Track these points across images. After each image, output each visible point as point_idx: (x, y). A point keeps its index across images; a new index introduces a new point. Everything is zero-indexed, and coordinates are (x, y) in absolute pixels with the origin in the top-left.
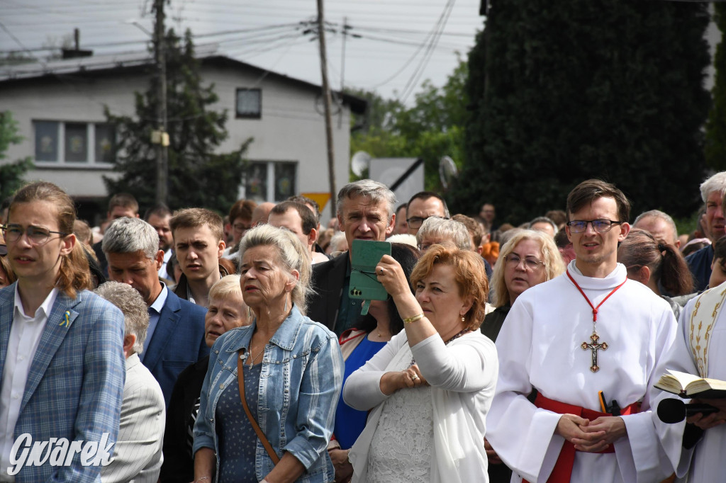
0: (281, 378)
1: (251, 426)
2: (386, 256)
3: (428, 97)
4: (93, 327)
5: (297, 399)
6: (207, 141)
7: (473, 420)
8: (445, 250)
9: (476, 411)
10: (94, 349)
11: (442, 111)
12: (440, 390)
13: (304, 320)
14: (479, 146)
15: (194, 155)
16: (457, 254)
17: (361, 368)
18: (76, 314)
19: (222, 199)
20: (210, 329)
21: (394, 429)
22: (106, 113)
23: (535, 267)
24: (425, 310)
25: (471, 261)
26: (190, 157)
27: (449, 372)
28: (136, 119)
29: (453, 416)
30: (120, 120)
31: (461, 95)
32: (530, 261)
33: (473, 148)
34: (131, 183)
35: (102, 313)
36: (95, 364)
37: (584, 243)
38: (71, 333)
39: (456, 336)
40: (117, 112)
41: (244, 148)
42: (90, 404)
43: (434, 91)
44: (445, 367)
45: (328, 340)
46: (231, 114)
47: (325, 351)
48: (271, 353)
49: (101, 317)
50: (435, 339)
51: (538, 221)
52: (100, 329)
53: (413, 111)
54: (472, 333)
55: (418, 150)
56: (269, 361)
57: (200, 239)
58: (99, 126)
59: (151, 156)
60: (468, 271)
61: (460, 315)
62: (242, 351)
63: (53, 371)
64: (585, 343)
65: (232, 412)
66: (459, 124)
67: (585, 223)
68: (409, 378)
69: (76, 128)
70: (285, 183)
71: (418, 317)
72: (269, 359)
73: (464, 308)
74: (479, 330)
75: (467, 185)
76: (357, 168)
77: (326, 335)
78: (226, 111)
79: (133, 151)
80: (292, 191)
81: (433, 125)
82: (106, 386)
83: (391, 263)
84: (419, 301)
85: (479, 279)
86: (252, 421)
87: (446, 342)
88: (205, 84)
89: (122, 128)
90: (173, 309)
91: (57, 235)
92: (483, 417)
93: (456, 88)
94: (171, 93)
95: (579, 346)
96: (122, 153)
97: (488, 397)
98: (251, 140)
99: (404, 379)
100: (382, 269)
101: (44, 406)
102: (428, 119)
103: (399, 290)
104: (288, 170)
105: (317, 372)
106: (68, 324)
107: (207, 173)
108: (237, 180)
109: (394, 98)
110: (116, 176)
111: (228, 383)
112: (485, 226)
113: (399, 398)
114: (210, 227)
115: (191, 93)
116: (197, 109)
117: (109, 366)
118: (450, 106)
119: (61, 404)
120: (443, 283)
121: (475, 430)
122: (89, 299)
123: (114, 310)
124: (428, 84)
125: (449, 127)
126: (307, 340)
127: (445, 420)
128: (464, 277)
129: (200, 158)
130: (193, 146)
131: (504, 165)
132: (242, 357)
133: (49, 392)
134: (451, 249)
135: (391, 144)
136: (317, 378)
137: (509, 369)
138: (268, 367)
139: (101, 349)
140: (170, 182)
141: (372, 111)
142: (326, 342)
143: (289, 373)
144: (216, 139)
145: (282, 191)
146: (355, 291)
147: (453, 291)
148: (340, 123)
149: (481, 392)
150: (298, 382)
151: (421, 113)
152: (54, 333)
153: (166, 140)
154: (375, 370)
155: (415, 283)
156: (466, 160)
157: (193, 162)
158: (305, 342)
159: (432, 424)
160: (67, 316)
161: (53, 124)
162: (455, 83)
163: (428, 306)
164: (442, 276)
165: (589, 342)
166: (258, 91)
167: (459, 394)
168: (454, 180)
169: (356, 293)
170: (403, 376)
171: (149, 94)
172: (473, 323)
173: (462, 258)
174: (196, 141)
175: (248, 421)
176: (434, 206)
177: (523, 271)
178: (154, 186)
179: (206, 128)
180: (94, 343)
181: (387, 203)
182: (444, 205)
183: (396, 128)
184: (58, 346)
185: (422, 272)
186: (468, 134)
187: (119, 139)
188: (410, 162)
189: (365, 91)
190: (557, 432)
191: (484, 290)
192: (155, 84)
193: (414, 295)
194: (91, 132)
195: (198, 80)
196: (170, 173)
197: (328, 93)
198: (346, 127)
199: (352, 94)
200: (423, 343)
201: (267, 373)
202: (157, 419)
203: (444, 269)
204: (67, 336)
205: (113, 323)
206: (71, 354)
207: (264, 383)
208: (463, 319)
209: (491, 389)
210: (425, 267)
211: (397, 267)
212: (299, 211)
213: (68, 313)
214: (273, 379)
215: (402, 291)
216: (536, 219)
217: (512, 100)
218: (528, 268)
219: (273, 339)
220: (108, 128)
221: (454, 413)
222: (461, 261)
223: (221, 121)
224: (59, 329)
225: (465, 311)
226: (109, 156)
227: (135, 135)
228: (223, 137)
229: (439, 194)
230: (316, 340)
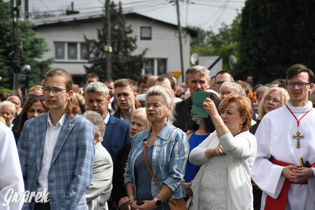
0: (162, 152)
1: (149, 172)
2: (208, 98)
3: (224, 29)
4: (81, 131)
5: (169, 161)
6: (128, 50)
7: (246, 170)
8: (234, 96)
9: (247, 166)
10: (81, 140)
11: (230, 36)
12: (231, 157)
13: (172, 127)
14: (247, 50)
15: (123, 56)
16: (239, 98)
17: (197, 147)
18: (73, 125)
19: (135, 75)
20: (131, 131)
21: (211, 173)
22: (85, 38)
23: (277, 103)
24: (224, 122)
25: (245, 101)
26: (121, 57)
27: (235, 149)
28: (98, 41)
29: (237, 169)
30: (91, 41)
31: (239, 28)
32: (275, 100)
33: (244, 51)
34: (96, 68)
35: (84, 125)
36: (82, 146)
37: (294, 92)
38: (71, 133)
39: (238, 133)
40: (90, 38)
41: (144, 53)
42: (80, 164)
43: (227, 27)
44: (233, 147)
45: (183, 136)
46: (139, 38)
47: (181, 140)
48: (158, 141)
49: (84, 126)
50: (229, 135)
51: (273, 83)
52: (84, 131)
53: (218, 36)
54: (245, 132)
55: (219, 53)
56: (157, 145)
57: (126, 92)
58: (82, 44)
59: (104, 57)
60: (244, 105)
61: (240, 124)
62: (145, 140)
63: (64, 149)
64: (294, 136)
65: (141, 166)
66: (237, 41)
67: (294, 84)
68: (218, 151)
69: (72, 45)
70: (162, 67)
71: (221, 125)
72: (157, 143)
73: (242, 121)
74: (248, 131)
75: (241, 68)
76: (193, 60)
77: (182, 133)
78: (136, 36)
79: (97, 54)
80: (165, 71)
81: (226, 42)
82: (86, 156)
83: (210, 101)
84: (222, 118)
85: (248, 109)
86: (150, 170)
87: (234, 136)
88: (127, 25)
89: (92, 45)
90: (113, 123)
91: (65, 91)
92: (250, 169)
93: (236, 25)
94: (113, 29)
95: (291, 137)
96: (92, 55)
97: (252, 160)
98: (147, 49)
99: (215, 152)
100: (206, 104)
101: (60, 165)
102: (224, 39)
103: (213, 113)
104: (163, 62)
105: (177, 150)
106: (70, 129)
107: (128, 63)
108: (141, 67)
109: (209, 30)
110: (89, 66)
111: (140, 154)
112: (250, 85)
113: (213, 160)
114: (131, 87)
115: (121, 29)
116: (124, 36)
117: (87, 147)
118: (234, 33)
119: (68, 164)
120: (233, 110)
121: (246, 174)
122: (79, 119)
123: (90, 123)
124: (224, 24)
125: (233, 42)
126: (173, 136)
127: (233, 170)
128: (242, 108)
129: (125, 58)
130: (122, 52)
131: (258, 59)
132: (145, 142)
133: (62, 159)
134: (236, 96)
135: (208, 50)
136: (178, 152)
137: (261, 148)
138: (156, 147)
139: (84, 140)
140: (113, 68)
141: (199, 36)
142: (181, 137)
143: (165, 150)
144: (132, 49)
145: (161, 71)
146: (194, 114)
147: (237, 114)
148: (186, 41)
149: (249, 158)
150: (170, 153)
151: (221, 36)
152: (64, 133)
153: (111, 50)
154: (203, 148)
155: (221, 110)
156: (241, 57)
157: (122, 59)
158: (172, 136)
159: (227, 172)
160: (70, 126)
161: (63, 43)
162: (236, 23)
163: (226, 120)
164: (232, 107)
165: (296, 135)
166: (150, 28)
167: (240, 158)
168: (236, 65)
169: (195, 114)
170: (215, 150)
171: (103, 30)
172: (246, 128)
173: (241, 99)
174: (123, 50)
175: (148, 170)
176: (227, 77)
177: (272, 104)
178: (106, 70)
179: (128, 44)
180: (81, 137)
181: (207, 76)
182: (231, 76)
183: (210, 43)
184: (66, 139)
185: (224, 105)
186: (242, 46)
187: (91, 49)
188: (216, 58)
189: (197, 27)
190: (282, 174)
191: (251, 113)
192: (106, 25)
193: (220, 115)
194: (79, 46)
195: (124, 23)
196: (113, 64)
197: (181, 29)
198: (188, 43)
199: (191, 29)
200: (224, 136)
201: (156, 150)
202: (109, 170)
203: (233, 104)
204: (70, 135)
205: (89, 129)
206: (71, 142)
207: (155, 154)
208: (241, 126)
209: (254, 157)
210: (225, 103)
211: (212, 103)
212: (169, 79)
213: (70, 124)
214: (159, 152)
215: (215, 114)
216: (272, 82)
217: (261, 30)
218: (274, 103)
219: (159, 135)
220: (86, 44)
221: (237, 167)
222: (240, 101)
223: (134, 41)
224: (67, 131)
225: (242, 123)
226: (86, 57)
227: (98, 48)
228: (135, 48)
229: (229, 72)
230: (177, 136)
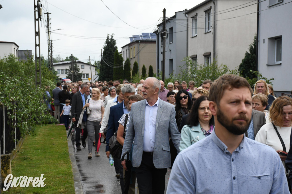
26: (76, 74)
28: (69, 69)
34: (69, 77)
40: (67, 68)
41: (82, 72)
46: (81, 68)
58: (65, 70)
59: (71, 73)
69: (62, 70)
70: (87, 76)
79: (69, 73)
80: (88, 77)
88: (77, 65)
89: (68, 70)
94: (74, 66)
96: (68, 73)
104: (88, 74)
107: (78, 75)
108: (81, 76)
110: (67, 76)
116: (77, 68)
130: (76, 72)
144: (79, 71)
153: (73, 72)
161: (60, 70)
166: (84, 65)
171: (71, 66)
187: (67, 72)
196: (74, 75)
223: (79, 69)
226: (66, 73)
